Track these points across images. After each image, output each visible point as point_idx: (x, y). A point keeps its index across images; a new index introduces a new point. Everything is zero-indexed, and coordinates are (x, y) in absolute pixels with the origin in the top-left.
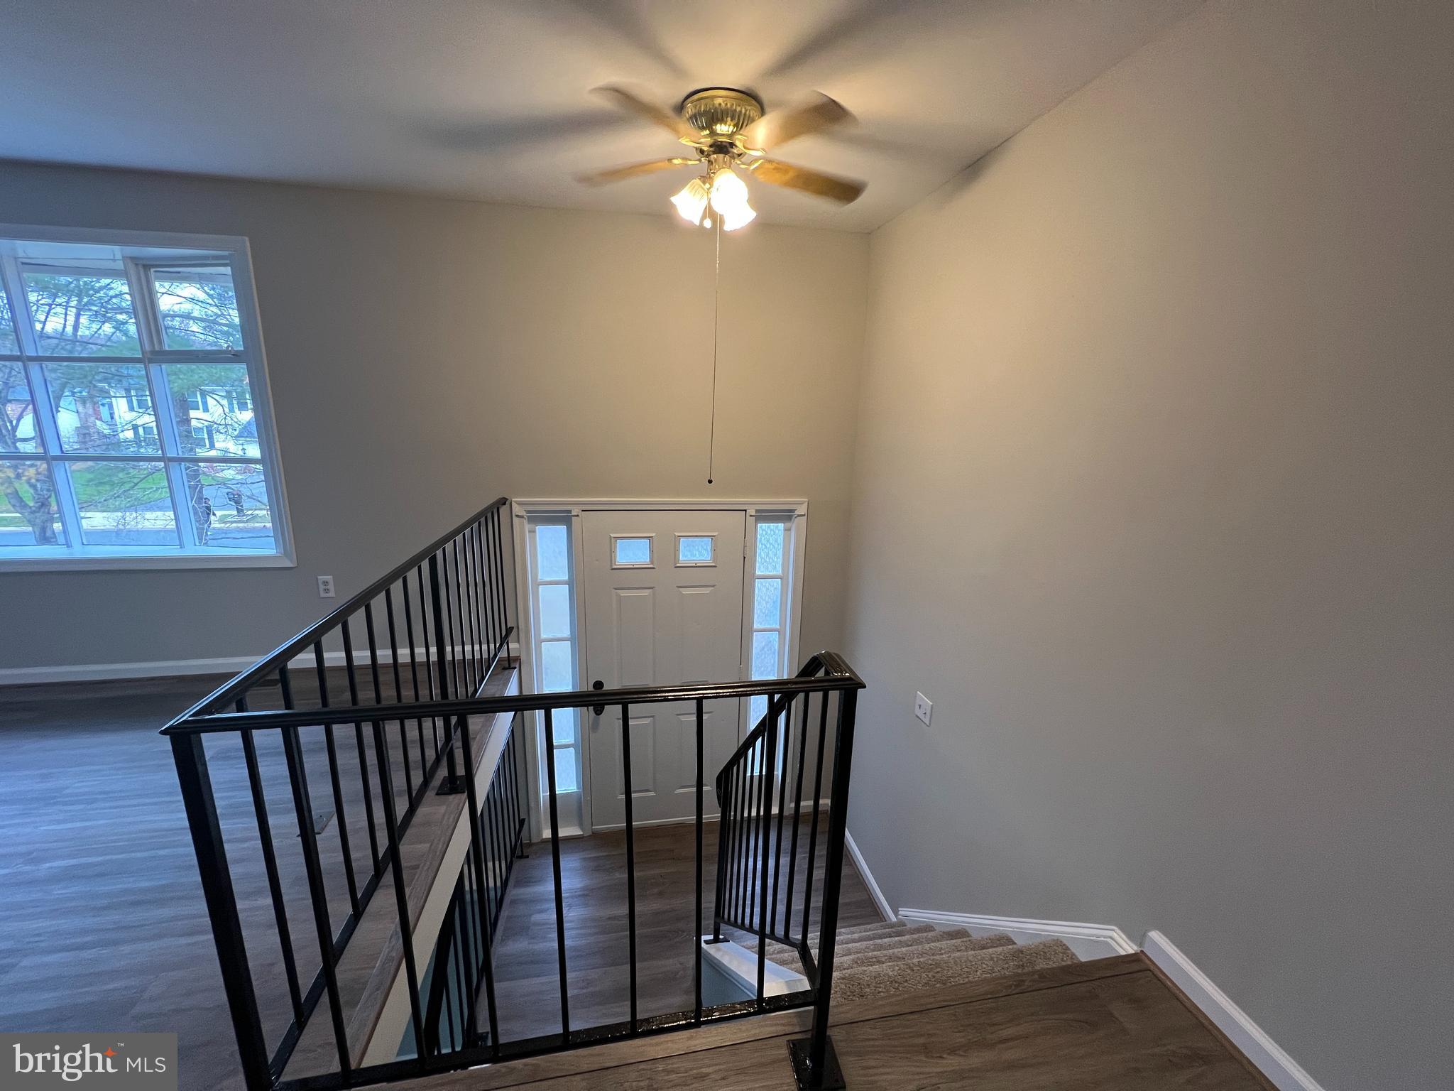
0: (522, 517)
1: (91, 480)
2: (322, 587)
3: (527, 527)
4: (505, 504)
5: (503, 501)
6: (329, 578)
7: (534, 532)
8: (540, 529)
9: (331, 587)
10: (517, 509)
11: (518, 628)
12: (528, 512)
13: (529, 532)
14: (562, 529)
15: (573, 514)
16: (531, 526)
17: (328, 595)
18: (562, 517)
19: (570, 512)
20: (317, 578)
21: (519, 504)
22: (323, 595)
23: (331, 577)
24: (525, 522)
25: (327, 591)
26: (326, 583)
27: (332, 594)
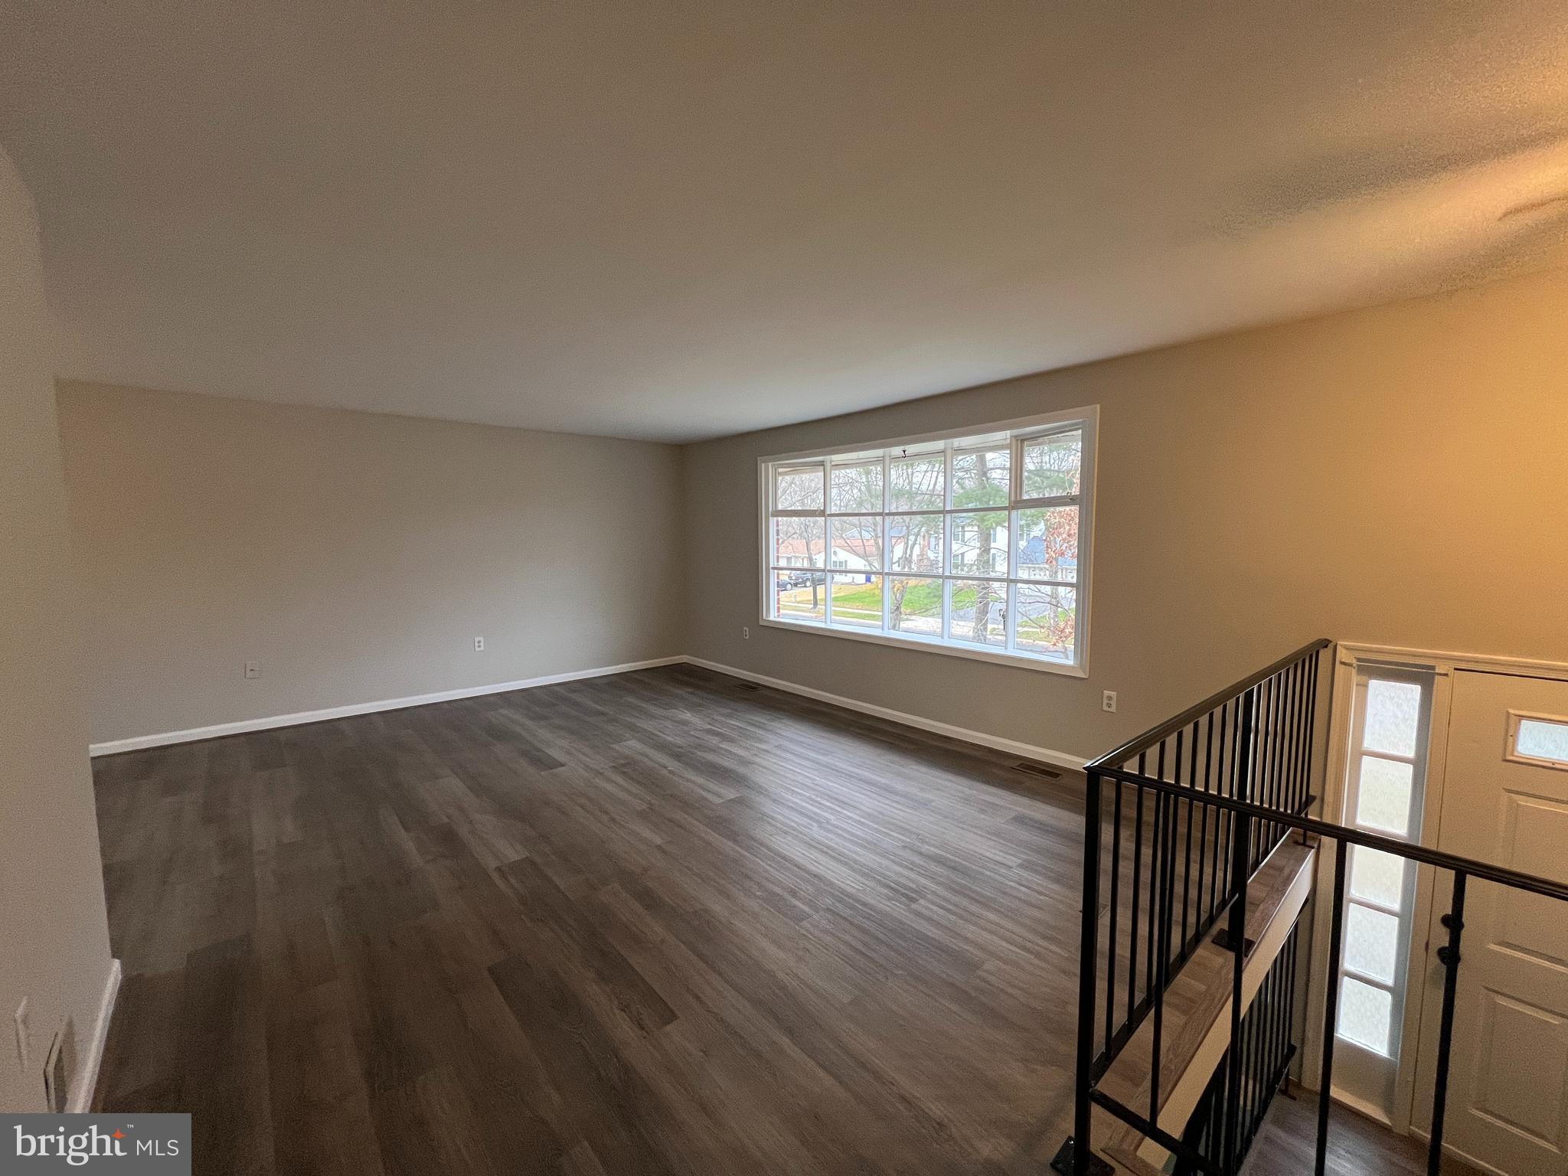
0: (1350, 665)
1: (929, 593)
2: (1105, 701)
3: (1355, 678)
4: (1326, 646)
5: (1325, 643)
6: (1113, 694)
7: (1366, 686)
8: (1376, 685)
9: (1114, 703)
10: (1342, 655)
11: (1322, 800)
12: (1359, 660)
13: (1357, 685)
14: (1415, 691)
15: (1437, 671)
16: (1364, 678)
17: (1109, 709)
18: (1422, 675)
19: (1433, 668)
20: (1102, 692)
21: (1347, 648)
22: (1105, 708)
23: (1115, 693)
24: (1354, 671)
25: (1109, 706)
26: (1110, 698)
27: (1113, 709)
